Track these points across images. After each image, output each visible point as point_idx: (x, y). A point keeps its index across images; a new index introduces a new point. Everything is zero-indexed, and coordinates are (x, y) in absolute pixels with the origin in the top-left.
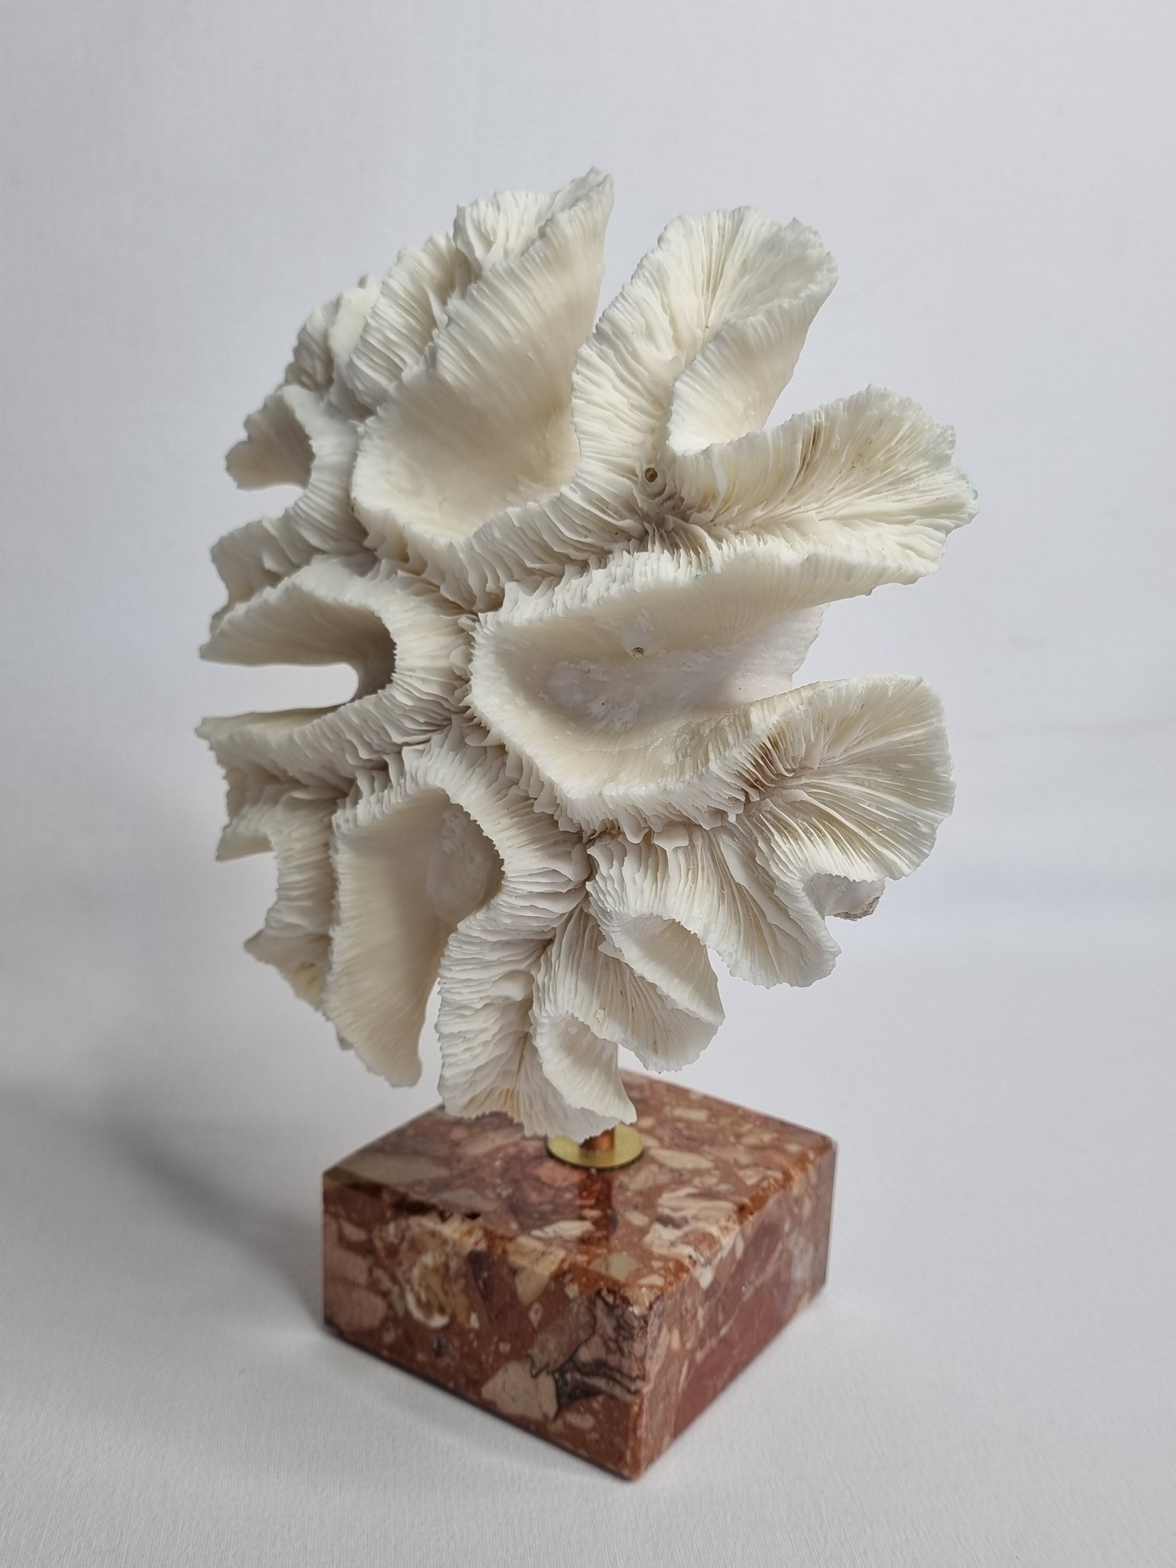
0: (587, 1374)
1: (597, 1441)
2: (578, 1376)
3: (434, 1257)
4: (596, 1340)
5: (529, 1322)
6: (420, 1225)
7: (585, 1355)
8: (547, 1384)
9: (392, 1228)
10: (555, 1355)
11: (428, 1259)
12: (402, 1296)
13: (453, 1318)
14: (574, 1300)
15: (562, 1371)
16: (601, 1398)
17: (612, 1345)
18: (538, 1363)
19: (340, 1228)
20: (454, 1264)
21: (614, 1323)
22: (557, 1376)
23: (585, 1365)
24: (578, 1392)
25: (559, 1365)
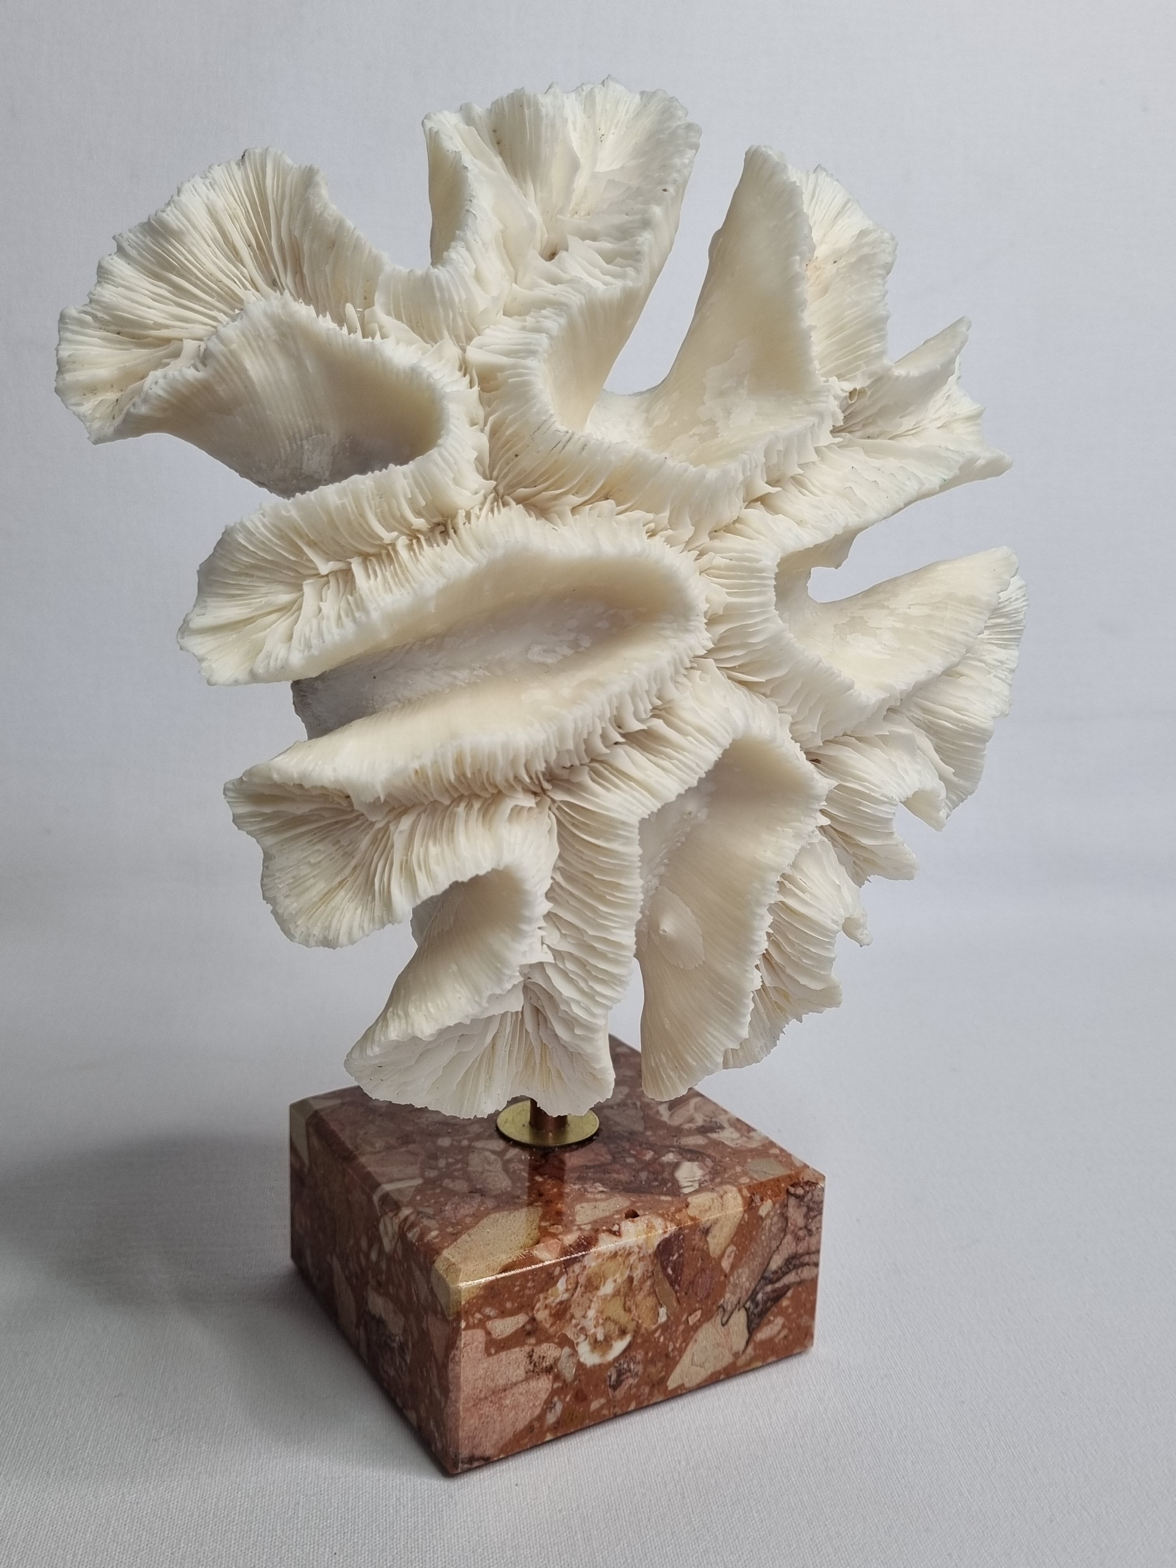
0: (778, 1279)
1: (785, 1337)
2: (769, 1288)
3: (615, 1281)
4: (789, 1238)
5: (722, 1270)
6: (599, 1255)
7: (776, 1262)
8: (739, 1319)
9: (561, 1285)
10: (747, 1284)
11: (608, 1288)
12: (574, 1353)
13: (636, 1333)
14: (768, 1215)
15: (753, 1297)
16: (789, 1294)
17: (801, 1233)
18: (729, 1308)
19: (488, 1333)
20: (637, 1274)
21: (804, 1210)
22: (748, 1305)
23: (776, 1272)
24: (769, 1303)
25: (750, 1293)
